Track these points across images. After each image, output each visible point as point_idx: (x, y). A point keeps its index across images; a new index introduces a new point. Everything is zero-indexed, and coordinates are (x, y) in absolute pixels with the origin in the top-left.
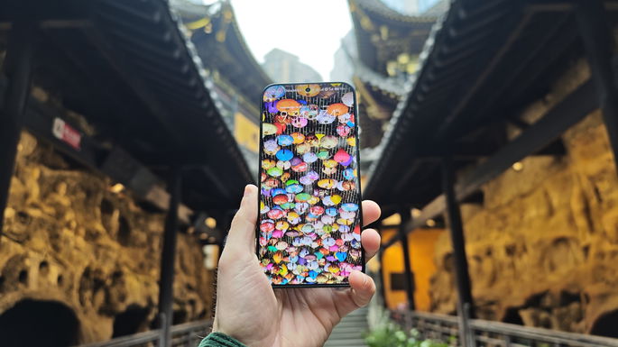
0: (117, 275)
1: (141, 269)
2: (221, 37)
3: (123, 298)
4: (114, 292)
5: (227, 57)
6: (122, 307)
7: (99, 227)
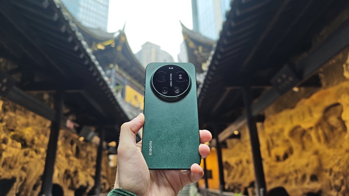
0: (76, 172)
1: (84, 169)
2: (119, 48)
3: (78, 182)
4: (75, 180)
5: (122, 58)
6: (77, 186)
7: (70, 152)
